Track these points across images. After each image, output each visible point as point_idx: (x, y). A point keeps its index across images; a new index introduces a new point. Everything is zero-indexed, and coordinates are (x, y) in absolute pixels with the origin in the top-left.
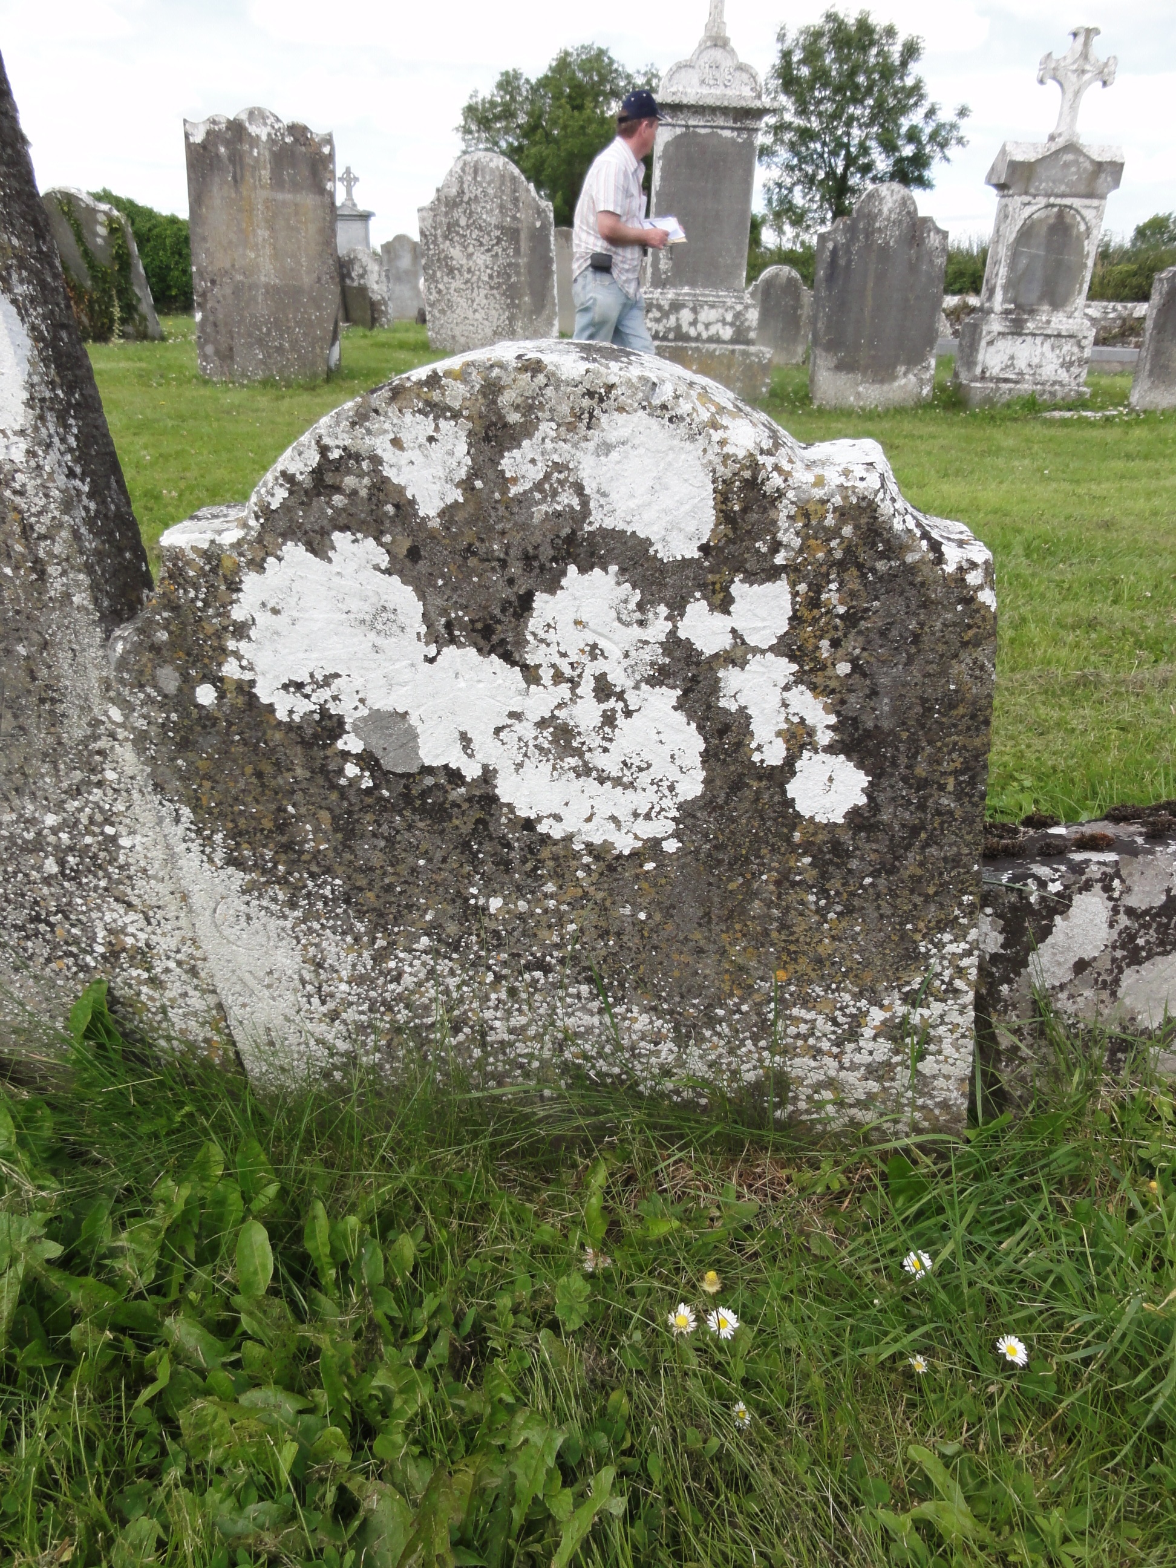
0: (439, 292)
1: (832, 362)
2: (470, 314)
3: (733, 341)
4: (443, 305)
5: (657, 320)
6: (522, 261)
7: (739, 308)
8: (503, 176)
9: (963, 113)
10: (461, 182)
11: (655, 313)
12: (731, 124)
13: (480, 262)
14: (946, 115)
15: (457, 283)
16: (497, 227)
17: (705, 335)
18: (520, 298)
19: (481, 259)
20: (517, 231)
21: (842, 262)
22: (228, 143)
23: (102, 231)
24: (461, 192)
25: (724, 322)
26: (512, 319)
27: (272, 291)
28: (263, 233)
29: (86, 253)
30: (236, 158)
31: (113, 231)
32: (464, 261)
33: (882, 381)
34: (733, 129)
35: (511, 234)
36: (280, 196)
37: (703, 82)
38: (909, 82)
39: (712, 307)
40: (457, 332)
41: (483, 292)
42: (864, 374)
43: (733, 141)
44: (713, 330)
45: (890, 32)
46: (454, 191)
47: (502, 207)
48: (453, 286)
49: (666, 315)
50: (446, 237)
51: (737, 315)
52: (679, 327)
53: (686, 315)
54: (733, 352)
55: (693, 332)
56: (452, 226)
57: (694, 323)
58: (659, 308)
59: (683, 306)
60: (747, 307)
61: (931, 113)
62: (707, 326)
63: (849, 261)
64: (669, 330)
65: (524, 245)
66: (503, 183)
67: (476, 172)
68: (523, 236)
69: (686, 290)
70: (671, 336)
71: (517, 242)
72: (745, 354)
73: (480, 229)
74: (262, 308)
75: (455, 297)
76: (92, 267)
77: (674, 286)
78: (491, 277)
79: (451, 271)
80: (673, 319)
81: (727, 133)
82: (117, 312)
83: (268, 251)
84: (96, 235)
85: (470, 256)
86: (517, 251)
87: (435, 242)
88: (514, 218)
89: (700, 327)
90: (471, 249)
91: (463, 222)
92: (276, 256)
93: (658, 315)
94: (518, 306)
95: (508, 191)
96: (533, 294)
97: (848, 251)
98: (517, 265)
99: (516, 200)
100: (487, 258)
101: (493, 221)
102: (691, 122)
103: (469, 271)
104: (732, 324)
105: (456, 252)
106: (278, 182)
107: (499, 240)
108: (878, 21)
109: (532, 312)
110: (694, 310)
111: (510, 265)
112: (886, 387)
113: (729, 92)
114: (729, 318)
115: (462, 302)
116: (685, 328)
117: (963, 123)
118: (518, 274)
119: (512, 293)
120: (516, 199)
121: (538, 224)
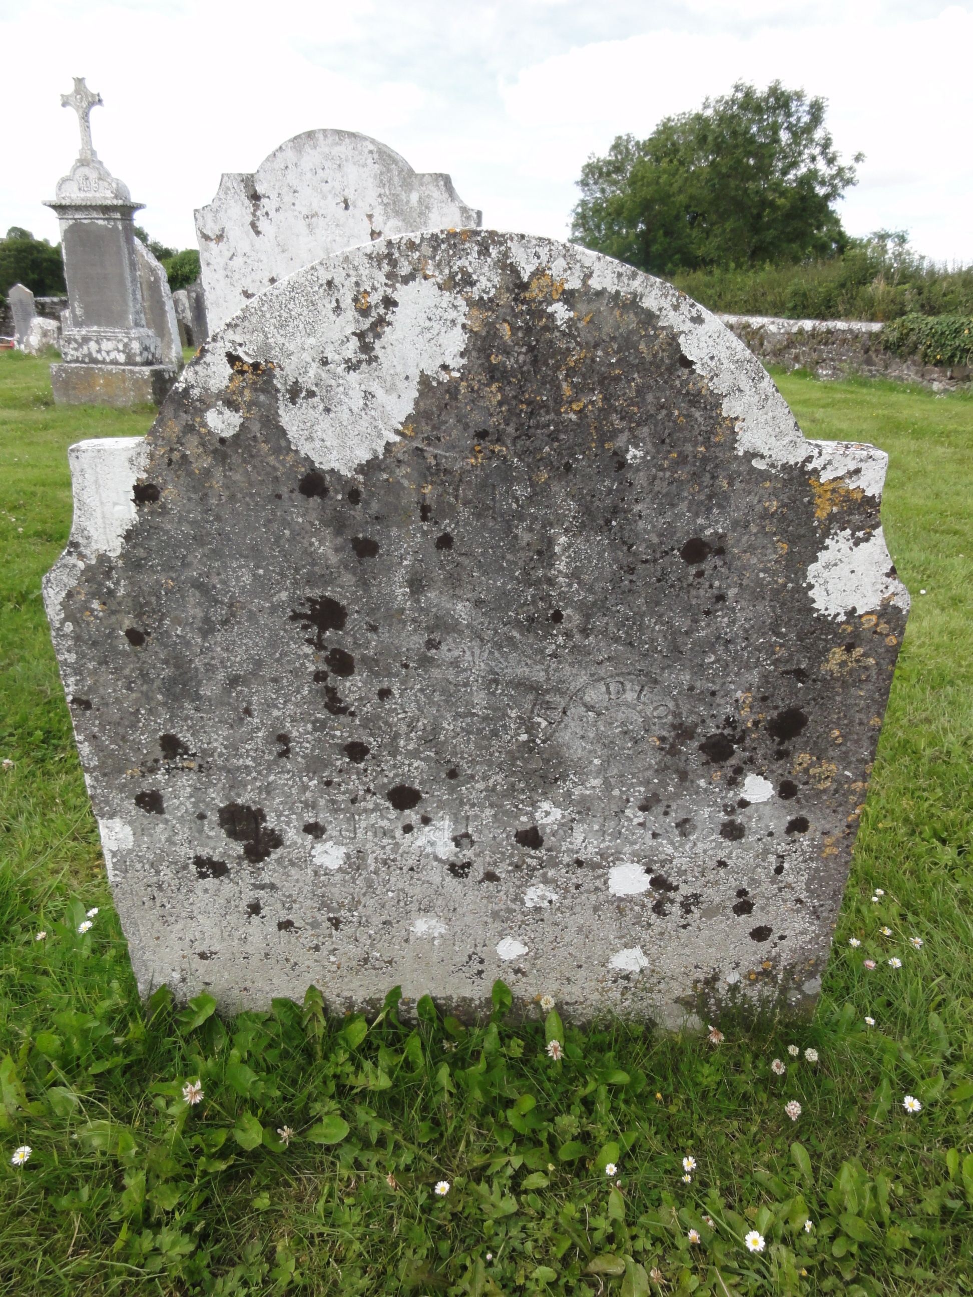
3: (127, 363)
5: (76, 349)
7: (126, 340)
12: (101, 216)
17: (108, 360)
25: (119, 351)
34: (104, 219)
37: (80, 189)
43: (106, 227)
44: (113, 355)
49: (80, 345)
51: (126, 346)
52: (90, 354)
53: (93, 346)
54: (125, 371)
55: (100, 358)
57: (99, 351)
58: (76, 341)
59: (90, 339)
60: (131, 340)
62: (108, 353)
64: (85, 356)
70: (87, 360)
72: (131, 371)
77: (88, 326)
80: (85, 348)
81: (101, 222)
89: (104, 354)
93: (76, 346)
102: (77, 216)
104: (123, 352)
110: (97, 342)
113: (97, 195)
114: (121, 347)
116: (95, 355)
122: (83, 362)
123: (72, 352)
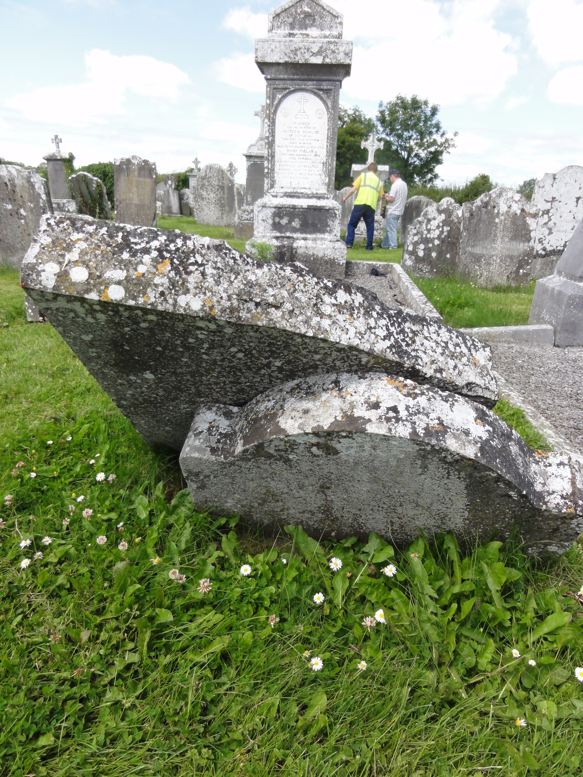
0: (199, 205)
2: (209, 212)
4: (200, 210)
6: (225, 196)
8: (219, 170)
9: (456, 134)
10: (206, 172)
11: (247, 213)
14: (449, 136)
15: (204, 203)
16: (217, 186)
18: (225, 208)
19: (212, 195)
22: (126, 165)
23: (94, 185)
24: (206, 175)
26: (222, 214)
27: (137, 206)
28: (135, 189)
29: (90, 192)
30: (128, 169)
31: (98, 186)
32: (207, 196)
35: (222, 188)
36: (140, 179)
38: (434, 122)
40: (205, 218)
45: (426, 103)
46: (203, 174)
47: (219, 179)
50: (201, 189)
56: (203, 185)
61: (443, 135)
65: (226, 192)
66: (219, 172)
67: (210, 169)
68: (225, 188)
71: (224, 190)
73: (212, 186)
74: (133, 210)
75: (204, 207)
76: (91, 196)
78: (215, 201)
79: (203, 199)
82: (98, 211)
83: (136, 194)
84: (93, 187)
85: (209, 194)
86: (224, 193)
87: (197, 190)
88: (223, 183)
90: (209, 192)
91: (206, 184)
92: (139, 195)
94: (224, 210)
95: (220, 175)
96: (229, 207)
99: (223, 178)
100: (214, 195)
101: (216, 184)
103: (208, 199)
105: (204, 193)
106: (139, 175)
107: (218, 189)
108: (421, 98)
109: (229, 212)
111: (221, 197)
115: (206, 208)
117: (455, 138)
118: (224, 200)
119: (222, 206)
121: (230, 185)
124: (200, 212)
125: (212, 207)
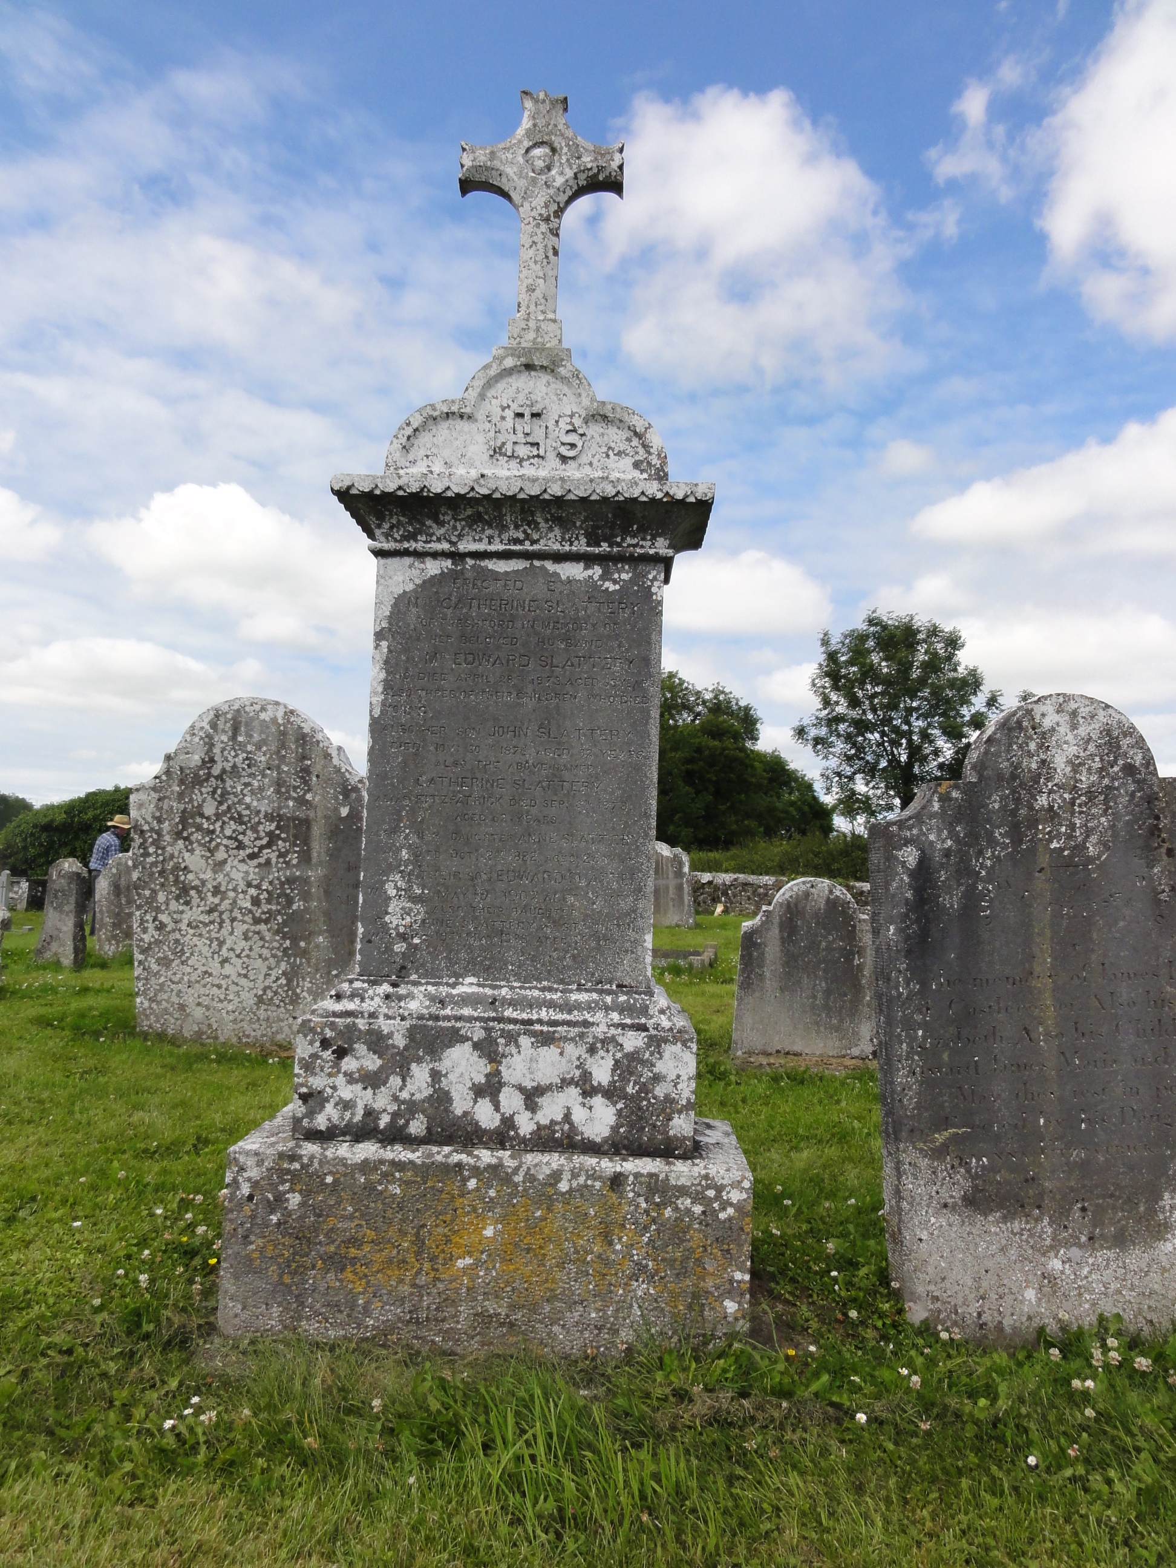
0: (161, 927)
1: (956, 1187)
2: (214, 967)
4: (166, 951)
5: (372, 1080)
6: (314, 874)
7: (632, 1041)
8: (284, 734)
10: (209, 744)
12: (581, 546)
13: (237, 876)
16: (270, 817)
17: (526, 1125)
18: (308, 939)
19: (239, 871)
20: (305, 824)
21: (951, 901)
24: (209, 761)
25: (589, 1090)
26: (291, 976)
32: (208, 875)
33: (1120, 1241)
34: (588, 560)
35: (296, 828)
37: (497, 452)
39: (546, 1040)
40: (190, 999)
41: (240, 928)
42: (1060, 1218)
43: (592, 590)
44: (551, 1110)
46: (196, 759)
47: (279, 784)
48: (186, 917)
49: (401, 1063)
50: (178, 835)
51: (627, 1066)
52: (441, 1098)
53: (462, 1064)
54: (617, 1181)
55: (486, 1116)
56: (189, 816)
57: (490, 1089)
58: (377, 1042)
59: (455, 1037)
60: (657, 1042)
61: (992, 702)
62: (532, 1097)
63: (971, 900)
64: (412, 1108)
65: (318, 848)
66: (283, 745)
67: (236, 730)
68: (317, 831)
69: (469, 986)
70: (417, 1127)
71: (306, 841)
72: (654, 1186)
73: (240, 820)
75: (189, 938)
77: (432, 975)
78: (256, 901)
80: (420, 1074)
81: (573, 571)
85: (220, 865)
86: (305, 858)
87: (156, 843)
88: (301, 801)
89: (511, 1101)
90: (221, 855)
91: (209, 809)
93: (372, 1063)
94: (305, 953)
95: (291, 757)
96: (332, 933)
97: (964, 871)
98: (306, 881)
99: (305, 773)
100: (251, 867)
101: (264, 807)
102: (466, 545)
103: (216, 891)
104: (610, 1093)
105: (195, 860)
107: (273, 838)
108: (922, 623)
109: (330, 964)
110: (488, 1049)
111: (290, 881)
112: (1136, 1258)
113: (572, 471)
114: (602, 1072)
115: (201, 944)
116: (461, 1103)
118: (306, 896)
119: (292, 929)
120: (306, 770)
121: (344, 812)
122: (395, 1135)
123: (346, 1092)
124: (165, 962)
125: (235, 938)
